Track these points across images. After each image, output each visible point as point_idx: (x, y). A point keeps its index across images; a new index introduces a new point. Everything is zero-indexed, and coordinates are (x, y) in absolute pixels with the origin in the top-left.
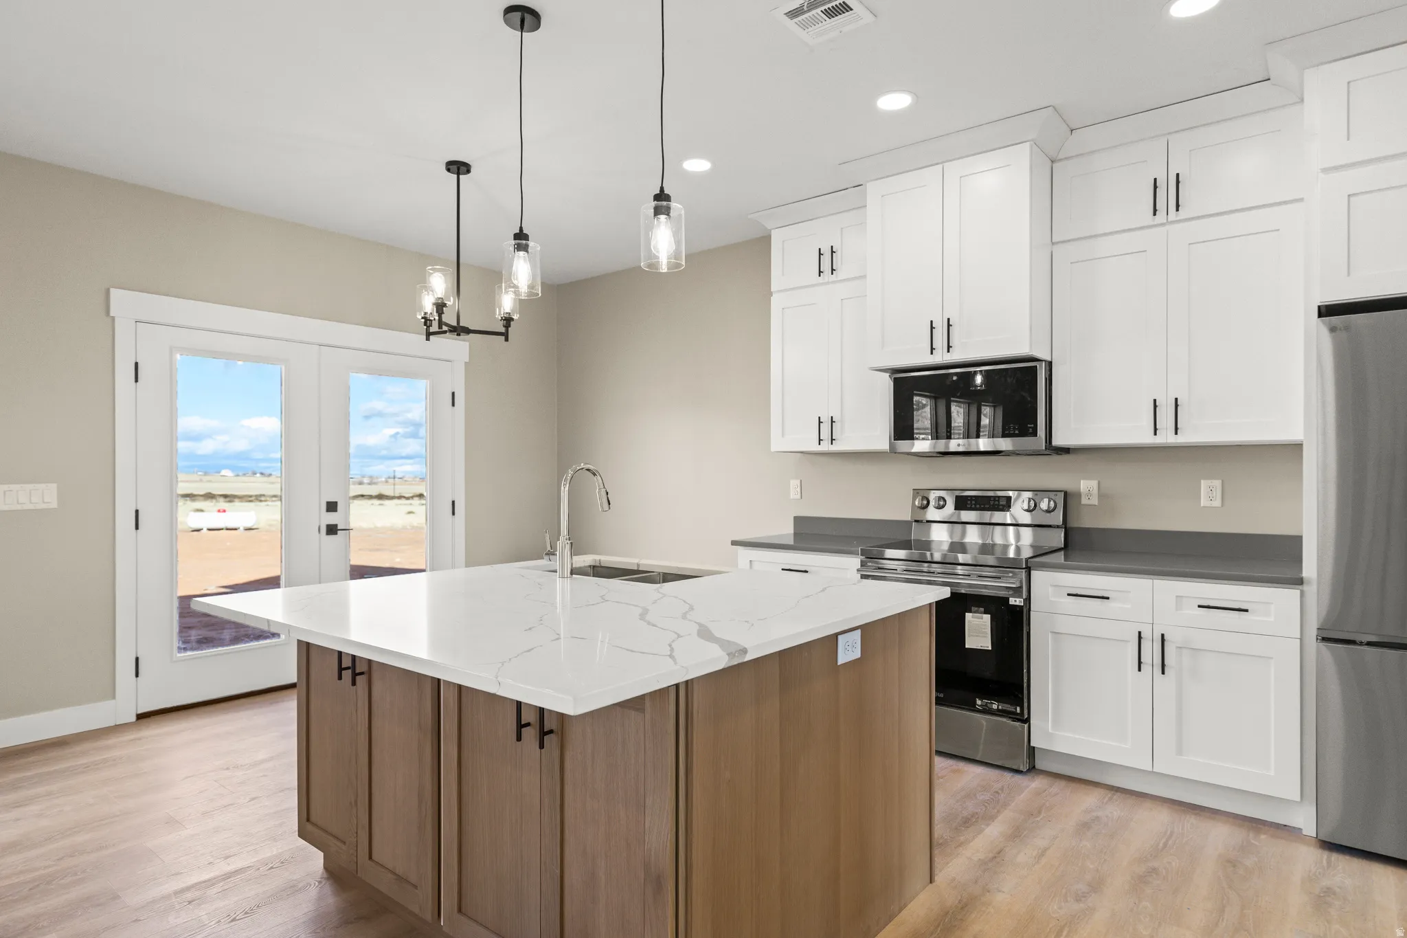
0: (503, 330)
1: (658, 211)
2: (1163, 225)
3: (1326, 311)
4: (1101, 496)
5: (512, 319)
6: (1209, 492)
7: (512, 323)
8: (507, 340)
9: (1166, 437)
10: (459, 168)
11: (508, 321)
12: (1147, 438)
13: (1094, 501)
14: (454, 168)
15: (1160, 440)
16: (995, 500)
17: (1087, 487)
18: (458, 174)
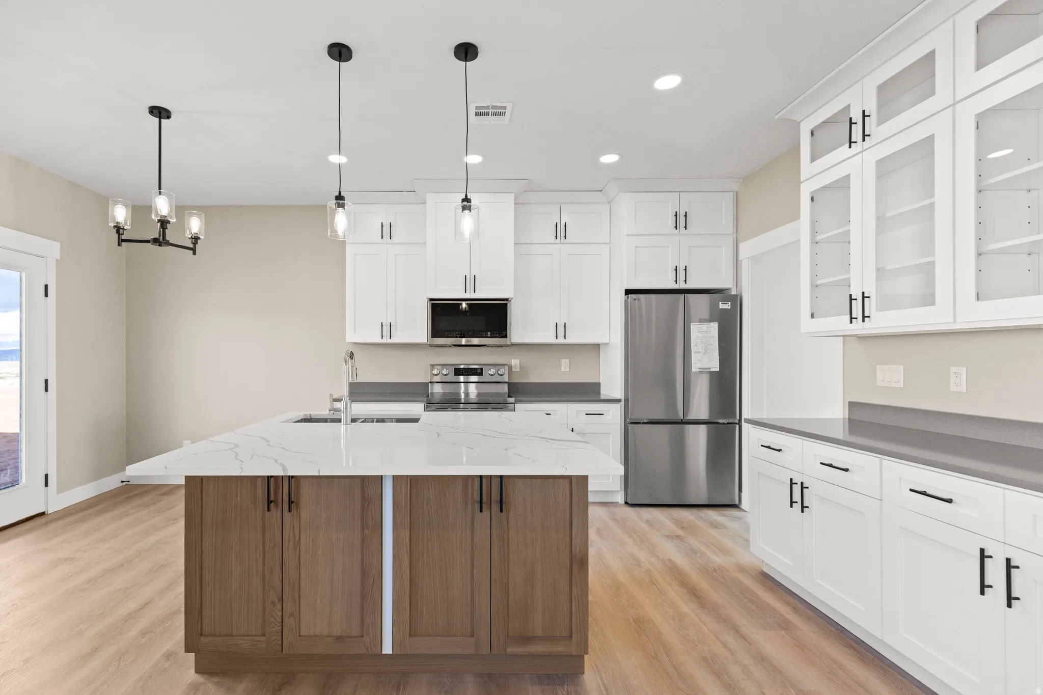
0: (191, 246)
1: (464, 208)
2: (558, 244)
3: (628, 292)
4: (521, 367)
5: (199, 238)
6: (565, 364)
7: (199, 241)
8: (194, 253)
9: (561, 340)
10: (160, 113)
11: (195, 239)
12: (552, 340)
13: (518, 370)
14: (156, 111)
15: (557, 341)
16: (474, 370)
17: (515, 362)
18: (160, 118)
